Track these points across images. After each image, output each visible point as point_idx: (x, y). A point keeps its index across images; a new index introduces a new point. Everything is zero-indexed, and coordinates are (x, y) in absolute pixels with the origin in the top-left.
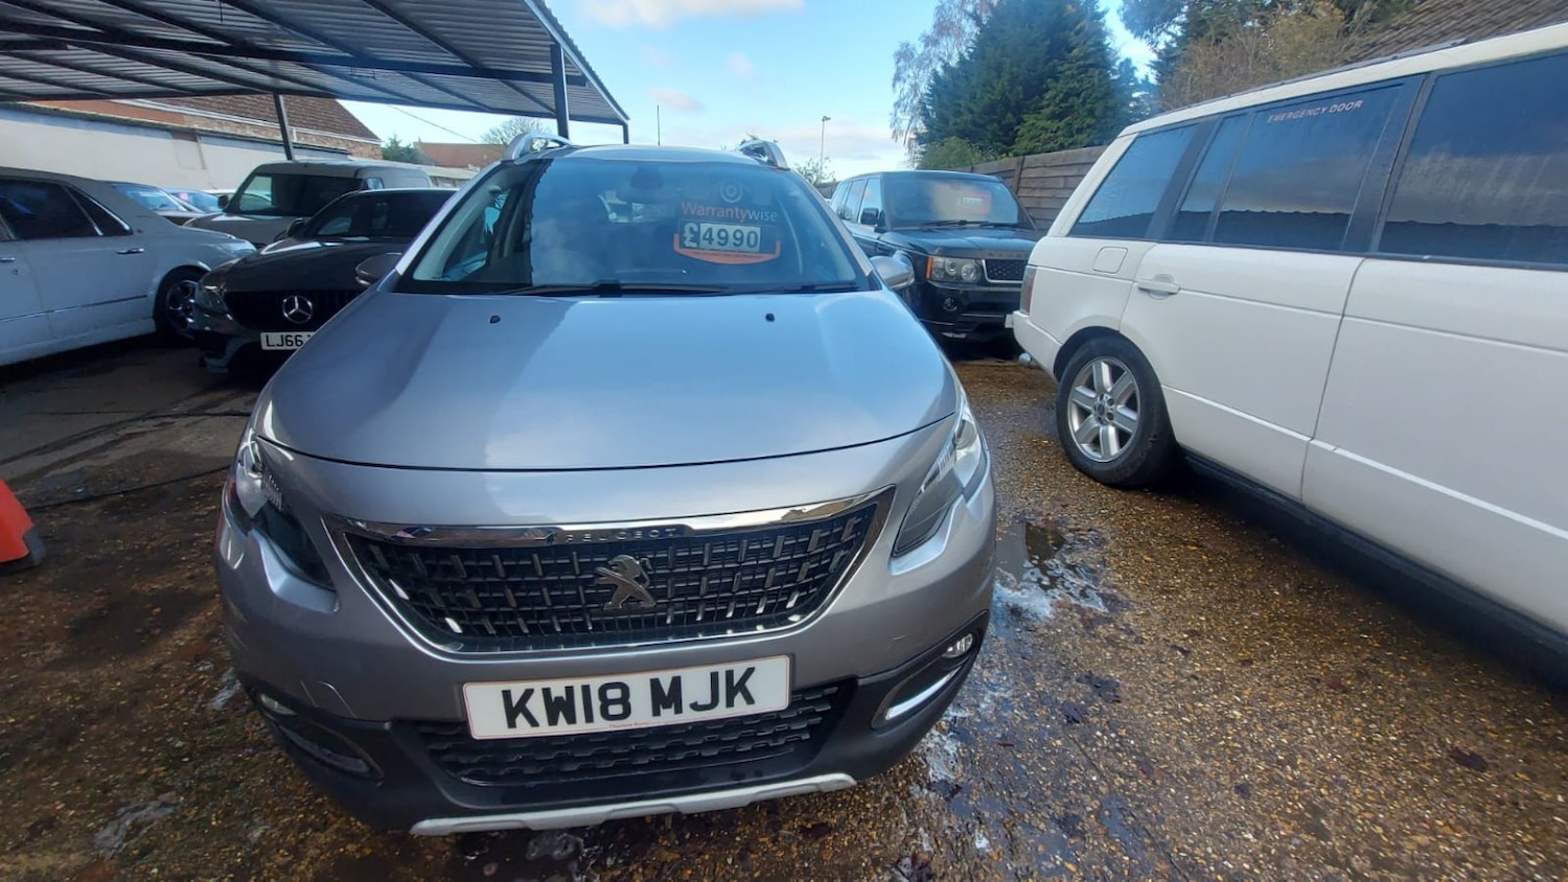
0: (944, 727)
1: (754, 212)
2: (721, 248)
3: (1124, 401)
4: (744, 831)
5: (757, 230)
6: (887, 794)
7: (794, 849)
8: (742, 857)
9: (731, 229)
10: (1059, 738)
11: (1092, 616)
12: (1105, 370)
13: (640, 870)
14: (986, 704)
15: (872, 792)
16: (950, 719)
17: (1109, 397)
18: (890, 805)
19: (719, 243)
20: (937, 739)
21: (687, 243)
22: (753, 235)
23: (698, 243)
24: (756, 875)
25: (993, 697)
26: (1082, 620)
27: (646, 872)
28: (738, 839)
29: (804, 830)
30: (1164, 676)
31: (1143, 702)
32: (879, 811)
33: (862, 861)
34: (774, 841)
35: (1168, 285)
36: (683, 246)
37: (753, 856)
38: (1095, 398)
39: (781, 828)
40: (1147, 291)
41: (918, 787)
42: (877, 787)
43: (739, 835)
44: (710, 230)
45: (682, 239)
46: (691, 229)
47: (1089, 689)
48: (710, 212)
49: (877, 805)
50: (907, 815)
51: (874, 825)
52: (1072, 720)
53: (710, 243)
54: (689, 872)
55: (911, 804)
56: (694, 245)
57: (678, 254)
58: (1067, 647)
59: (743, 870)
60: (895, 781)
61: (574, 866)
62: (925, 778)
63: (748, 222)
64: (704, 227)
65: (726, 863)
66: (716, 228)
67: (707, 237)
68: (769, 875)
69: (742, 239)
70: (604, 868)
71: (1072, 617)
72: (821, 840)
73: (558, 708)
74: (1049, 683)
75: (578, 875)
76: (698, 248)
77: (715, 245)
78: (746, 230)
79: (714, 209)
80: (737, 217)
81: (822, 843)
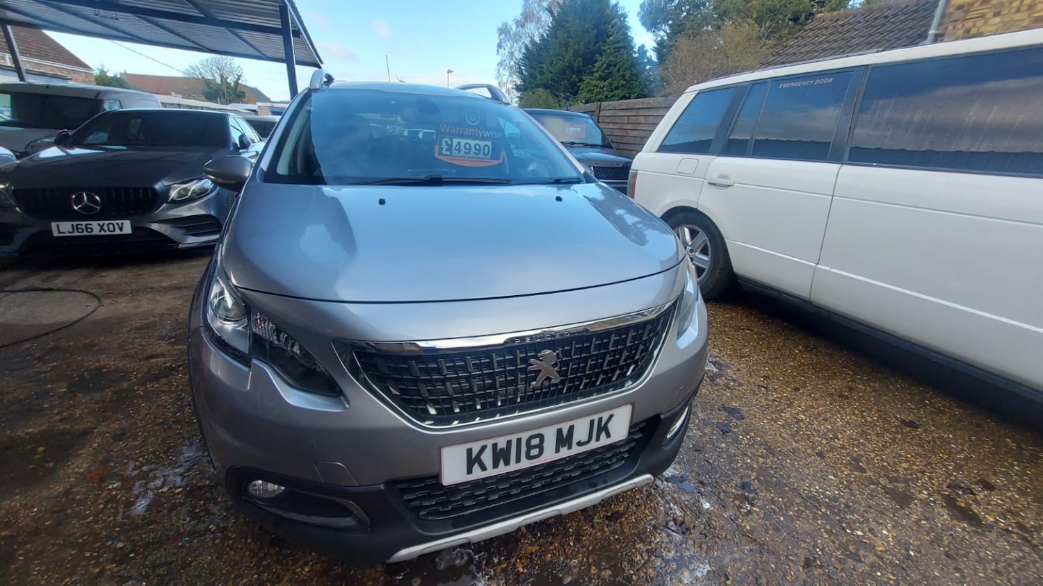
1: (487, 132)
2: (467, 155)
3: (699, 250)
4: (572, 525)
5: (489, 144)
6: (645, 488)
7: (606, 529)
8: (578, 540)
9: (473, 143)
10: (723, 443)
11: (712, 374)
12: (687, 231)
13: (518, 561)
17: (690, 248)
18: (650, 494)
19: (465, 153)
21: (444, 152)
22: (487, 148)
23: (451, 152)
24: (590, 548)
27: (523, 561)
28: (570, 530)
29: (608, 518)
30: (760, 402)
32: (644, 498)
33: (647, 528)
34: (593, 527)
35: (726, 180)
36: (440, 153)
37: (584, 538)
39: (593, 519)
40: (714, 184)
43: (570, 528)
44: (459, 143)
46: (446, 142)
47: (727, 414)
48: (459, 131)
49: (642, 495)
50: (661, 498)
51: (645, 507)
52: (724, 433)
53: (459, 152)
54: (550, 555)
55: (660, 492)
56: (449, 153)
57: (437, 159)
59: (582, 547)
61: (473, 568)
63: (483, 139)
64: (455, 141)
65: (570, 546)
66: (463, 142)
67: (457, 148)
68: (597, 547)
69: (480, 150)
70: (494, 565)
72: (619, 521)
73: (501, 455)
74: (705, 413)
75: (478, 572)
76: (451, 155)
77: (462, 154)
78: (482, 143)
79: (461, 129)
80: (476, 134)
81: (621, 523)
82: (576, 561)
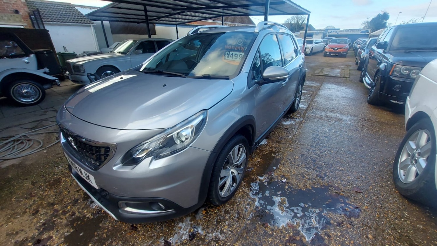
0: (191, 231)
6: (156, 234)
9: (239, 54)
11: (298, 239)
12: (424, 137)
14: (212, 235)
15: (154, 231)
16: (196, 230)
17: (420, 151)
18: (152, 237)
19: (235, 58)
20: (185, 232)
23: (229, 58)
25: (217, 235)
26: (290, 237)
29: (132, 226)
32: (148, 236)
33: (131, 242)
38: (414, 149)
41: (163, 239)
42: (156, 230)
45: (225, 57)
46: (227, 53)
49: (150, 234)
50: (152, 243)
51: (143, 238)
55: (156, 241)
58: (268, 241)
60: (161, 233)
62: (167, 238)
64: (231, 53)
66: (234, 53)
67: (232, 56)
71: (288, 233)
72: (132, 231)
76: (229, 60)
79: (234, 47)
80: (241, 50)
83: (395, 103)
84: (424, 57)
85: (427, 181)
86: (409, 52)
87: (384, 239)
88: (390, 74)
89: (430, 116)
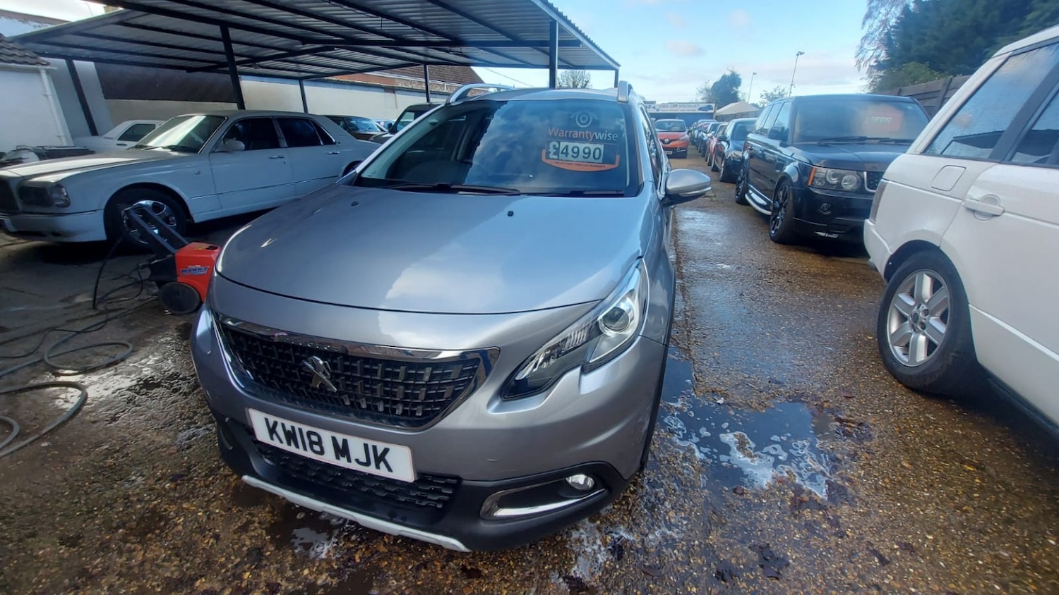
0: (608, 541)
1: (600, 134)
2: (575, 160)
3: (939, 314)
4: (430, 553)
5: (602, 147)
6: (533, 570)
7: (450, 578)
8: (418, 568)
9: (582, 146)
10: (696, 587)
11: (806, 498)
12: (927, 282)
13: (364, 550)
14: (655, 536)
15: (524, 564)
16: (616, 536)
17: (925, 308)
18: (529, 579)
19: (573, 156)
20: (596, 547)
21: (551, 156)
22: (597, 151)
23: (558, 156)
24: (419, 583)
25: (663, 535)
26: (793, 499)
27: (366, 552)
28: (424, 556)
29: (464, 569)
31: (803, 587)
32: (519, 579)
34: (443, 567)
35: (993, 206)
36: (548, 157)
37: (424, 571)
38: (913, 307)
39: (452, 561)
40: (973, 211)
41: (558, 575)
42: (530, 562)
43: (426, 554)
44: (567, 147)
45: (548, 153)
46: (554, 146)
47: (756, 558)
48: (568, 134)
49: (521, 574)
50: (537, 590)
51: (508, 587)
52: (720, 576)
53: (566, 156)
54: (386, 563)
55: (544, 584)
56: (556, 157)
57: (544, 163)
58: (762, 517)
59: (413, 576)
60: (545, 563)
61: (336, 532)
62: (566, 571)
63: (595, 141)
64: (563, 144)
65: (407, 568)
66: (571, 145)
67: (565, 151)
68: (426, 587)
69: (589, 153)
70: (349, 540)
71: (785, 494)
72: (470, 580)
73: (291, 436)
74: (722, 540)
75: (336, 538)
76: (558, 159)
77: (570, 157)
78: (592, 147)
79: (570, 132)
80: (587, 137)
81: (469, 583)
82: (395, 583)
83: (824, 237)
84: (856, 153)
85: (957, 352)
86: (826, 145)
87: (925, 463)
88: (810, 184)
89: (938, 245)
